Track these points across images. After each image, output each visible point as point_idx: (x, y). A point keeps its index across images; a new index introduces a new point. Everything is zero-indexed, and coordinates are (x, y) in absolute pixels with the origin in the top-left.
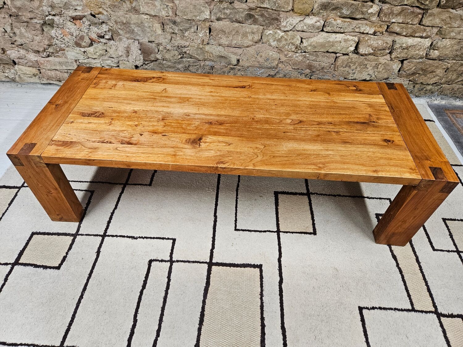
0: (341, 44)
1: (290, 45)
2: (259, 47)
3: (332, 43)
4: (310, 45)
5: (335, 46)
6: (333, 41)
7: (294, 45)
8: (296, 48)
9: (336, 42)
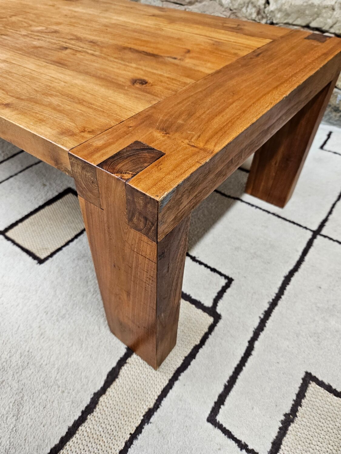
0: (335, 13)
1: (250, 6)
2: (205, 5)
3: (318, 9)
4: (280, 10)
5: (323, 17)
6: (319, 6)
7: (255, 6)
8: (258, 13)
9: (326, 7)
